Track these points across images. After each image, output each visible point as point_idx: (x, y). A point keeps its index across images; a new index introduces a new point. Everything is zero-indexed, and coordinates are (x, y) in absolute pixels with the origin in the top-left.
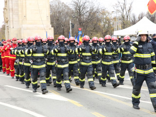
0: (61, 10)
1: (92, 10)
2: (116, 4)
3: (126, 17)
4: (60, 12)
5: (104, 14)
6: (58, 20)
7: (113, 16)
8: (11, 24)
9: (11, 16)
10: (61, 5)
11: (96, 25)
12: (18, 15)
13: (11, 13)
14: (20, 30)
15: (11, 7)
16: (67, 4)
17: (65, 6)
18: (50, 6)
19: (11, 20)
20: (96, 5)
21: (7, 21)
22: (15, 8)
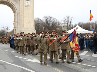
0: (39, 22)
2: (64, 20)
3: (69, 26)
4: (39, 24)
5: (59, 24)
6: (38, 27)
7: (63, 25)
8: (17, 29)
10: (39, 20)
13: (17, 24)
15: (17, 21)
17: (42, 21)
18: (35, 21)
19: (17, 27)
20: (55, 21)
21: (15, 27)
22: (19, 21)
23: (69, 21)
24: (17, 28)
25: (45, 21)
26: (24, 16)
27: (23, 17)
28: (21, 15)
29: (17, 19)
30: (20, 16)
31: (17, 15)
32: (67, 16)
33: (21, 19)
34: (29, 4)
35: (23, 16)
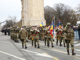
1: (66, 11)
2: (79, 7)
4: (49, 12)
6: (48, 16)
9: (25, 15)
10: (50, 9)
11: (68, 18)
12: (28, 14)
13: (25, 13)
14: (29, 22)
15: (25, 10)
16: (53, 8)
18: (44, 9)
19: (25, 16)
20: (68, 8)
21: (23, 18)
22: (27, 10)
24: (25, 18)
25: (55, 10)
26: (33, 4)
27: (31, 6)
28: (29, 3)
29: (25, 8)
30: (28, 5)
31: (24, 3)
33: (29, 8)
35: (31, 4)
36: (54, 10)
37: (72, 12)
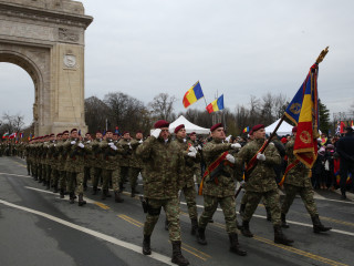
0: (97, 107)
1: (131, 109)
2: (155, 104)
3: (165, 117)
4: (96, 110)
6: (93, 118)
7: (152, 115)
9: (41, 113)
10: (97, 103)
11: (134, 124)
12: (49, 111)
13: (41, 110)
15: (41, 103)
16: (104, 102)
17: (102, 104)
18: (86, 103)
19: (41, 117)
20: (135, 104)
21: (36, 118)
22: (46, 104)
23: (167, 106)
24: (41, 121)
25: (109, 105)
26: (60, 91)
27: (57, 94)
28: (51, 89)
29: (41, 97)
30: (49, 91)
31: (41, 88)
32: (161, 95)
33: (51, 98)
34: (73, 64)
35: (56, 91)
36: (106, 106)
37: (143, 111)
